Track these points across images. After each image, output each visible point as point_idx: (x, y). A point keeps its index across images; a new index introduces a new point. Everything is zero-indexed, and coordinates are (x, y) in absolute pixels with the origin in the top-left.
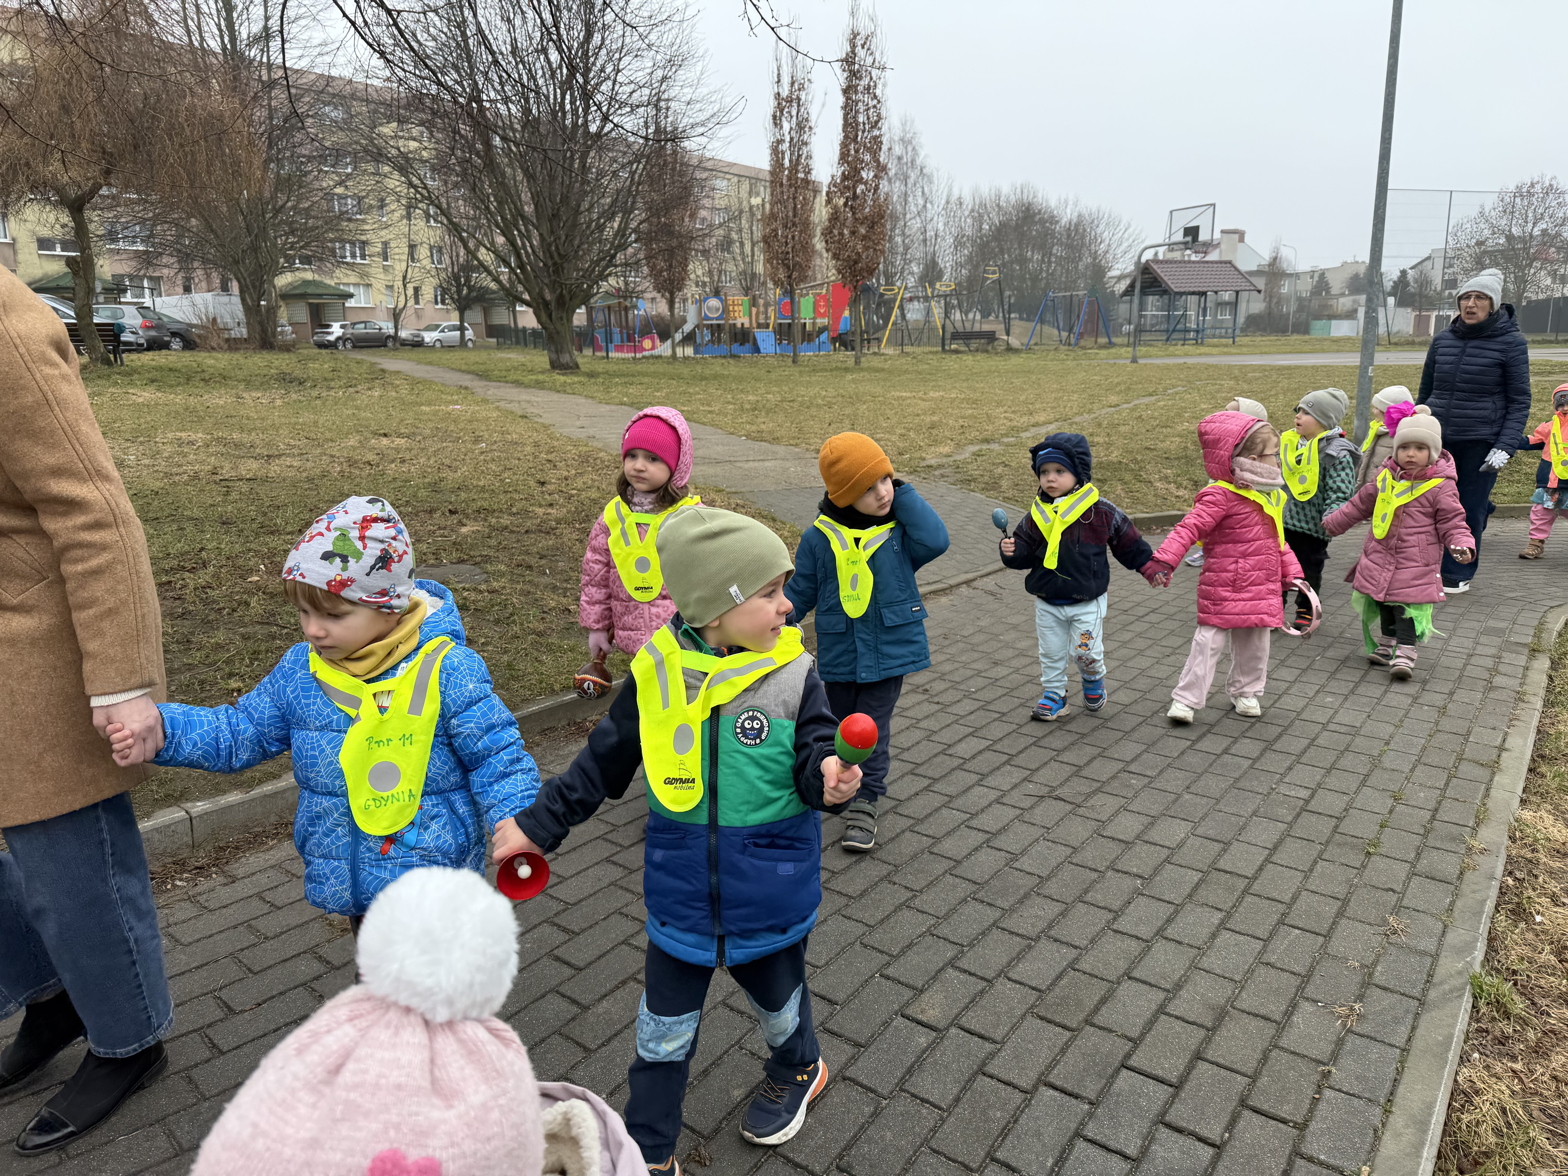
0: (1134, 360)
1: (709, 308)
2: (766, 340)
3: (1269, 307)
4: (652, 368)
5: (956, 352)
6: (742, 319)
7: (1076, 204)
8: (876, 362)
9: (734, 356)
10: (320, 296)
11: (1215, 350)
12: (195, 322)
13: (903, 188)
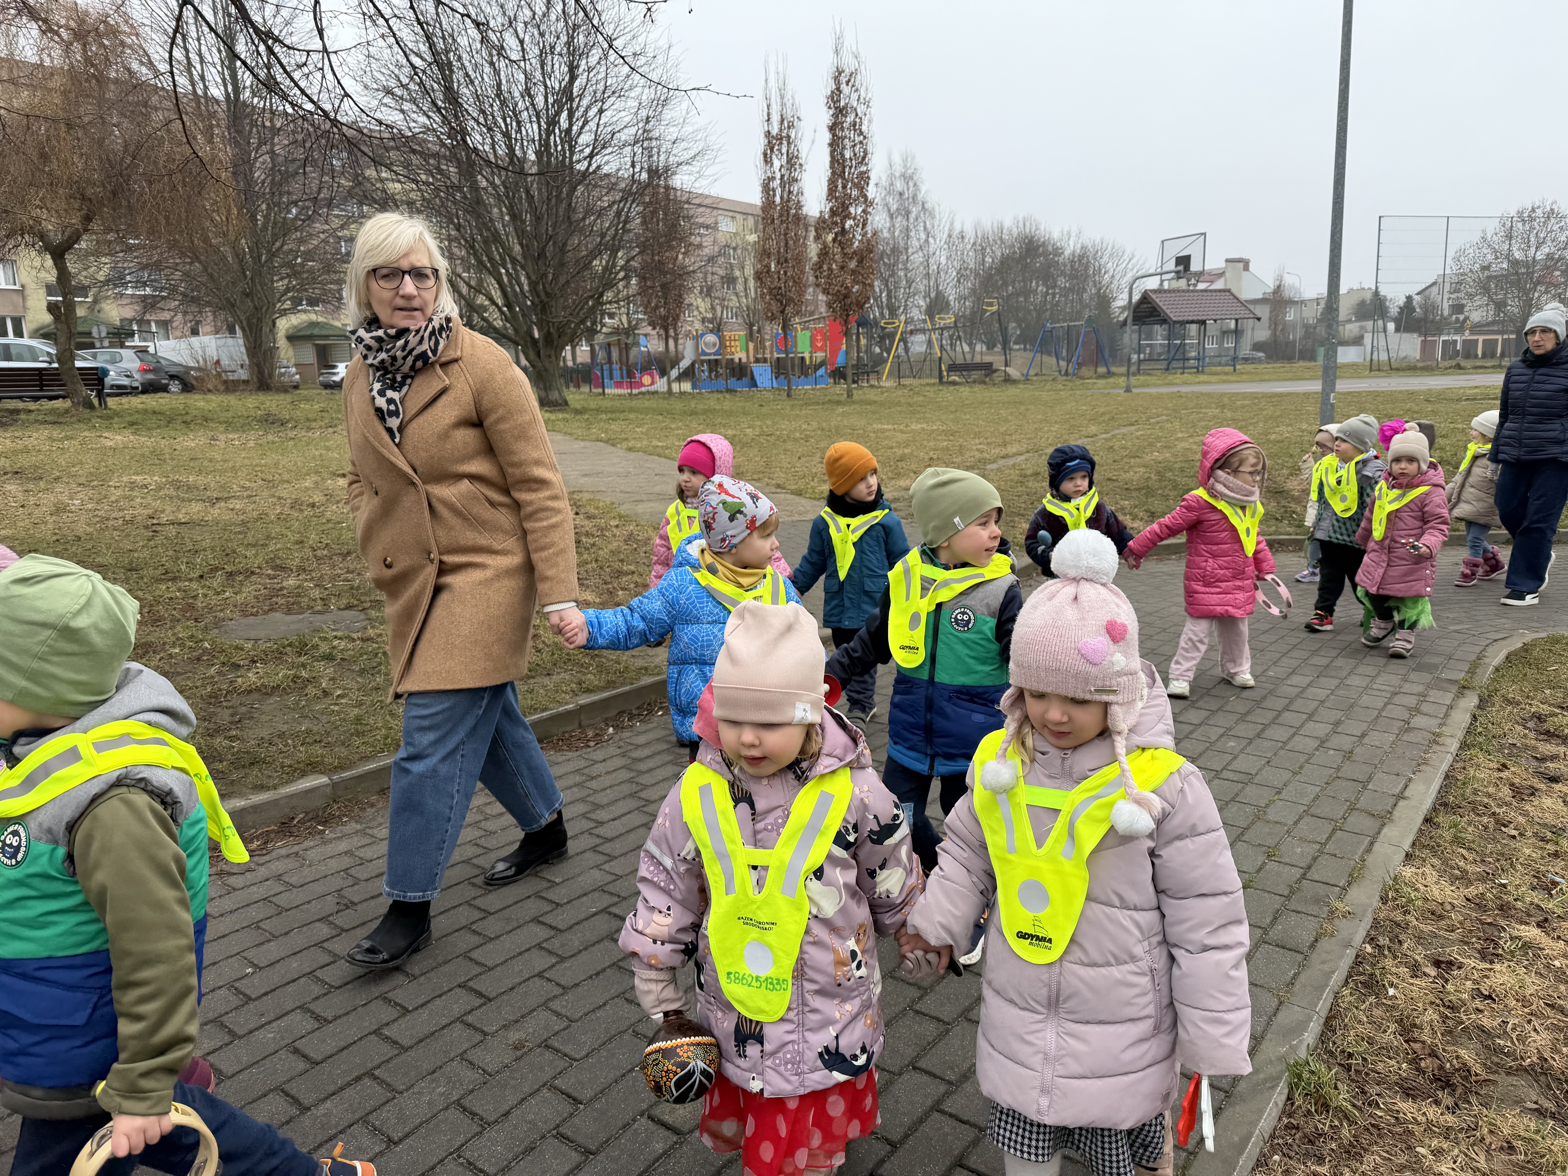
0: (1128, 390)
1: (706, 344)
2: (763, 374)
3: (1274, 334)
4: (647, 404)
5: (954, 383)
6: (739, 355)
7: (1079, 235)
8: (872, 395)
9: (729, 391)
10: (327, 337)
11: (1214, 378)
12: (192, 364)
13: (905, 223)
